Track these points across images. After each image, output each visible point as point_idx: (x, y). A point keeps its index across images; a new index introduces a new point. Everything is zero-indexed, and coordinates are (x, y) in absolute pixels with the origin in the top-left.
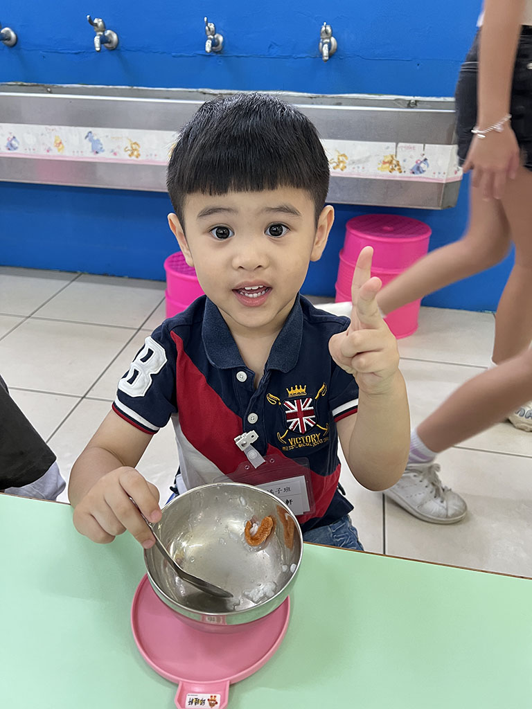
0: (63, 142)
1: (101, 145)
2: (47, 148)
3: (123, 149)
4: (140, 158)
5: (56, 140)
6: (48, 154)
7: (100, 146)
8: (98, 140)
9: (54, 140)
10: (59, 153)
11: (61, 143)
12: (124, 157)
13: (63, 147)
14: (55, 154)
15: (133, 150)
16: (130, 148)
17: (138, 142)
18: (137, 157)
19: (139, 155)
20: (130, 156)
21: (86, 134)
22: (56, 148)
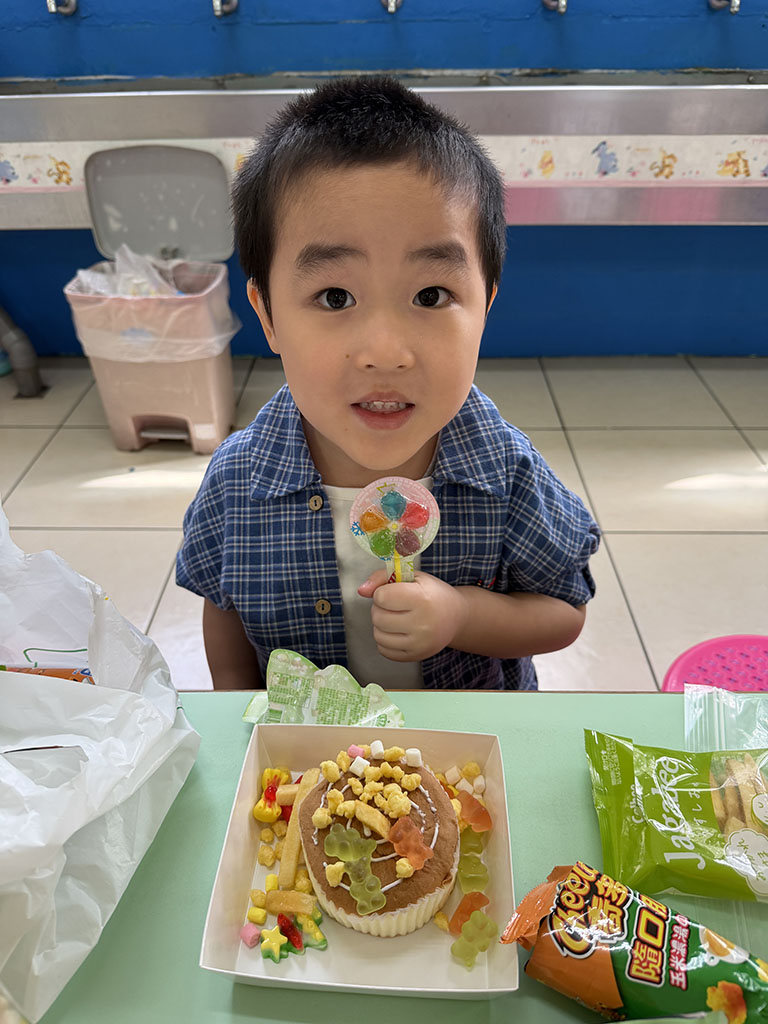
0: (555, 160)
1: (616, 161)
2: (526, 170)
3: (648, 165)
4: (671, 178)
5: (544, 158)
6: (528, 179)
7: (613, 163)
8: (613, 154)
9: (540, 158)
10: (543, 178)
11: (551, 162)
12: (646, 178)
13: (553, 167)
14: (538, 179)
15: (665, 166)
16: (660, 164)
17: (677, 155)
18: (667, 177)
19: (672, 173)
20: (657, 175)
21: (596, 146)
22: (541, 171)
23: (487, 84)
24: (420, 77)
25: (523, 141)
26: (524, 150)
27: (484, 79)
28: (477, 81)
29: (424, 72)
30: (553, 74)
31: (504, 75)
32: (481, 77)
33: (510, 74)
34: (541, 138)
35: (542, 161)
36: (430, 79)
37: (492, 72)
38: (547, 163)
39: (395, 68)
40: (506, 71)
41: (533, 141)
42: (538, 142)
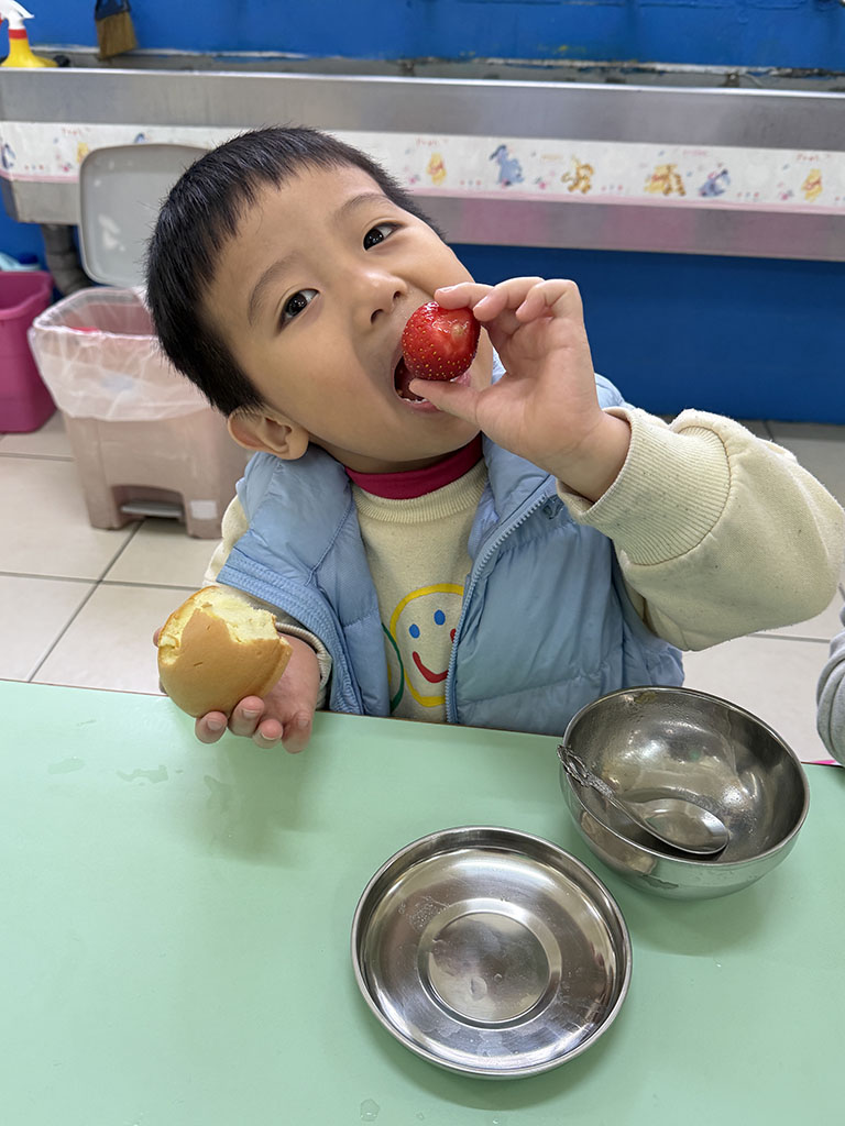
0: (823, 181)
2: (785, 192)
5: (811, 177)
6: (786, 202)
9: (805, 178)
10: (806, 202)
11: (818, 182)
13: (820, 189)
14: (800, 202)
22: (805, 192)
23: (736, 85)
24: (653, 71)
25: (787, 155)
26: (786, 167)
27: (733, 77)
28: (723, 80)
29: (659, 67)
30: (821, 75)
31: (757, 74)
32: (729, 75)
33: (767, 73)
34: (809, 153)
35: (807, 181)
36: (666, 75)
37: (743, 70)
38: (814, 184)
39: (624, 59)
40: (761, 69)
41: (800, 156)
42: (805, 158)
